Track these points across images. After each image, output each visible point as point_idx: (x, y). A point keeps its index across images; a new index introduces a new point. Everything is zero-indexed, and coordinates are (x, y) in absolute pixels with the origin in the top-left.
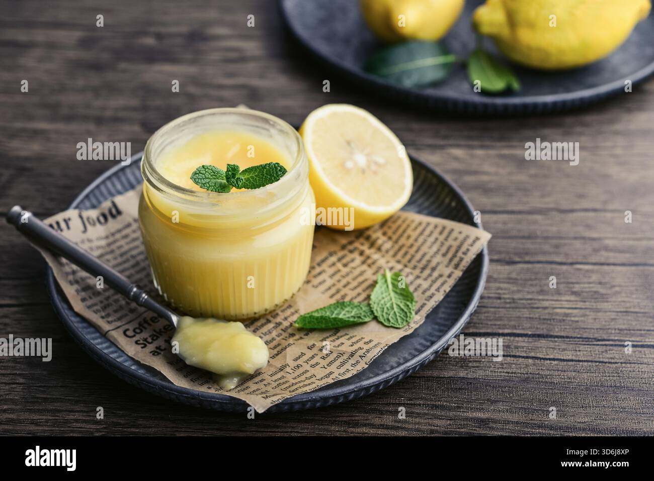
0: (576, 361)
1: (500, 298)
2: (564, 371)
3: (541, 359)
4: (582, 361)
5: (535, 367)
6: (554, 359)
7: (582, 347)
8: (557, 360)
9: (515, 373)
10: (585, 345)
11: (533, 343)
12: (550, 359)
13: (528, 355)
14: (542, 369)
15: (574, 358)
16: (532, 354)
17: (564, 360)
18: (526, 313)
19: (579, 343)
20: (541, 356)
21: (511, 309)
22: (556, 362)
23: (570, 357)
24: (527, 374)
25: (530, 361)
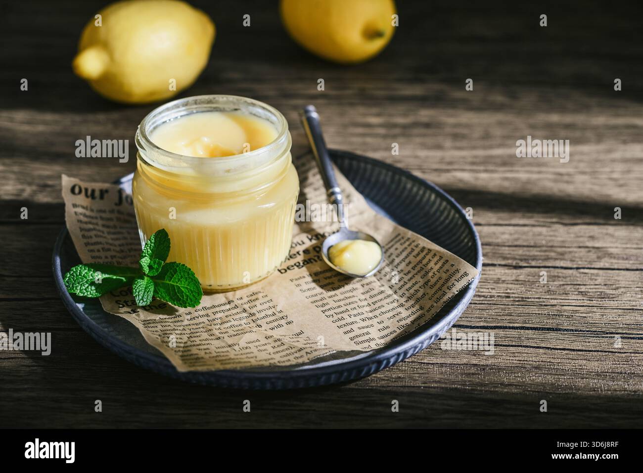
0: (586, 351)
1: (509, 297)
2: (575, 359)
3: (552, 349)
4: (592, 351)
5: (545, 356)
6: (564, 349)
7: (591, 339)
8: (568, 350)
9: (526, 361)
10: (594, 337)
11: (543, 336)
12: (560, 349)
13: (538, 346)
14: (553, 358)
15: (584, 348)
16: (543, 345)
17: (574, 350)
18: (534, 310)
19: (588, 335)
20: (552, 347)
21: (520, 306)
22: (566, 352)
23: (580, 348)
24: (539, 362)
25: (541, 351)
